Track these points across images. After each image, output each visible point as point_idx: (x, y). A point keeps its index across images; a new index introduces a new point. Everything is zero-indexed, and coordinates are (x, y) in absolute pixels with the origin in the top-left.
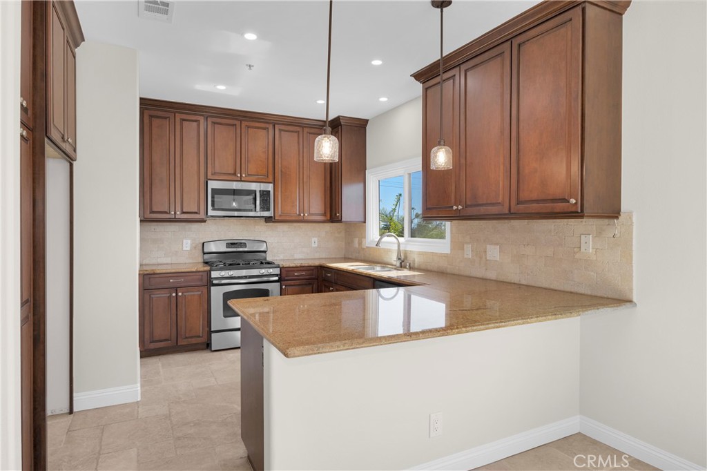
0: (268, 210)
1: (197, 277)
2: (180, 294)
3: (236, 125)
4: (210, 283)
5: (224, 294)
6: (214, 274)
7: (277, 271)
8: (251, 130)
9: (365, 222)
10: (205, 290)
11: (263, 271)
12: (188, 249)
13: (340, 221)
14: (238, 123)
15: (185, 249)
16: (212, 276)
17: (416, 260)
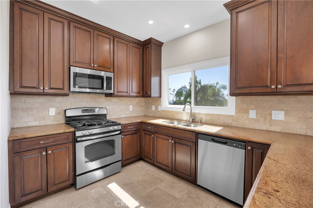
0: (111, 89)
1: (64, 137)
2: (50, 152)
3: (90, 32)
4: (75, 140)
5: (85, 147)
6: (78, 134)
7: (119, 127)
8: (100, 38)
9: (161, 97)
10: (71, 146)
11: (111, 128)
12: (54, 114)
13: (150, 96)
14: (92, 31)
15: (50, 114)
16: (77, 136)
17: (203, 118)
